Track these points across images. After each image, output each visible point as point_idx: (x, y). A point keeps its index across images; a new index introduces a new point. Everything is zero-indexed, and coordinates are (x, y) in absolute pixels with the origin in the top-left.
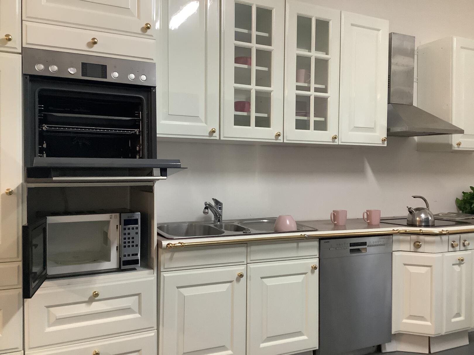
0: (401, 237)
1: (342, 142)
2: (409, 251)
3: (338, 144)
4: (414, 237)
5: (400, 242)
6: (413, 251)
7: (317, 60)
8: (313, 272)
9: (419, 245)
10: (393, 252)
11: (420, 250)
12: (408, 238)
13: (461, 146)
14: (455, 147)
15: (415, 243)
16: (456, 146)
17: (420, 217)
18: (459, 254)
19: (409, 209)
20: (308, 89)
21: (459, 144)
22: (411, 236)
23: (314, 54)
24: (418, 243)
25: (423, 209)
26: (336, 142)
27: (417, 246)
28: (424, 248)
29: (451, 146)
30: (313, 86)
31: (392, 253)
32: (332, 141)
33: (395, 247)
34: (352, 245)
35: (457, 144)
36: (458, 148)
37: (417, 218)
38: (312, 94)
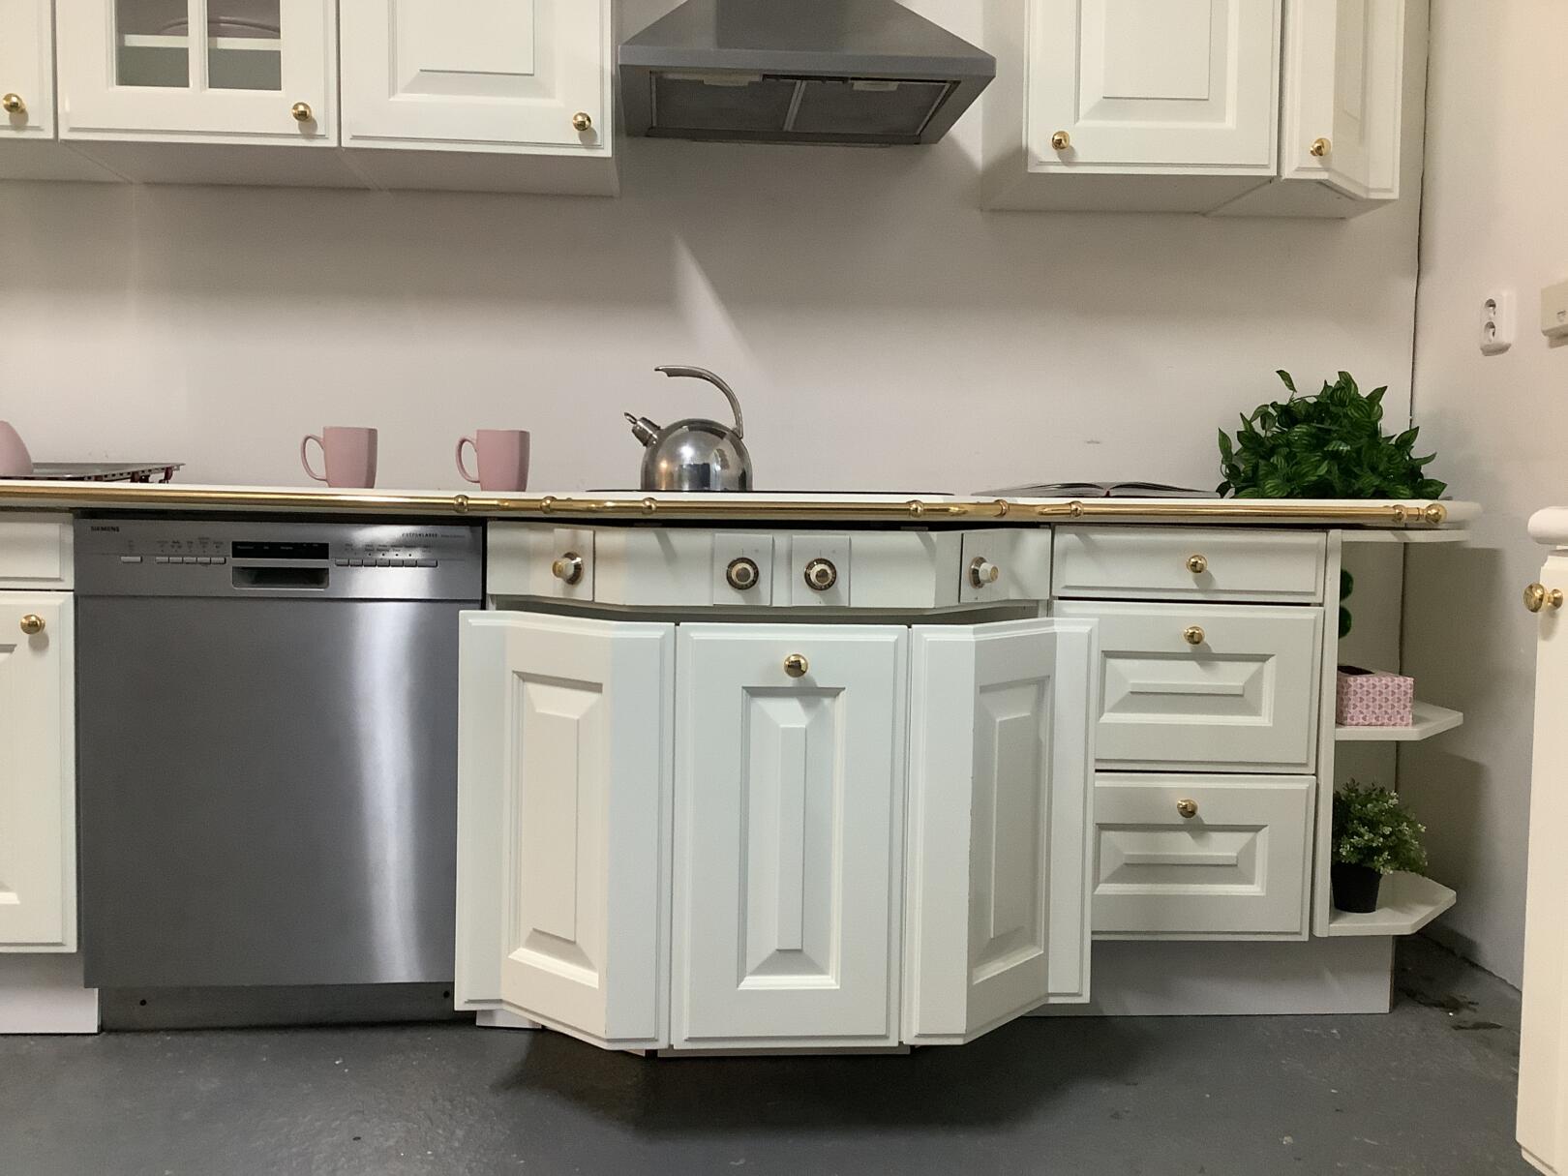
1: (355, 138)
3: (335, 145)
13: (1076, 155)
14: (1046, 161)
21: (1063, 146)
22: (555, 531)
26: (322, 137)
28: (593, 582)
34: (240, 549)
35: (1052, 146)
36: (1065, 162)
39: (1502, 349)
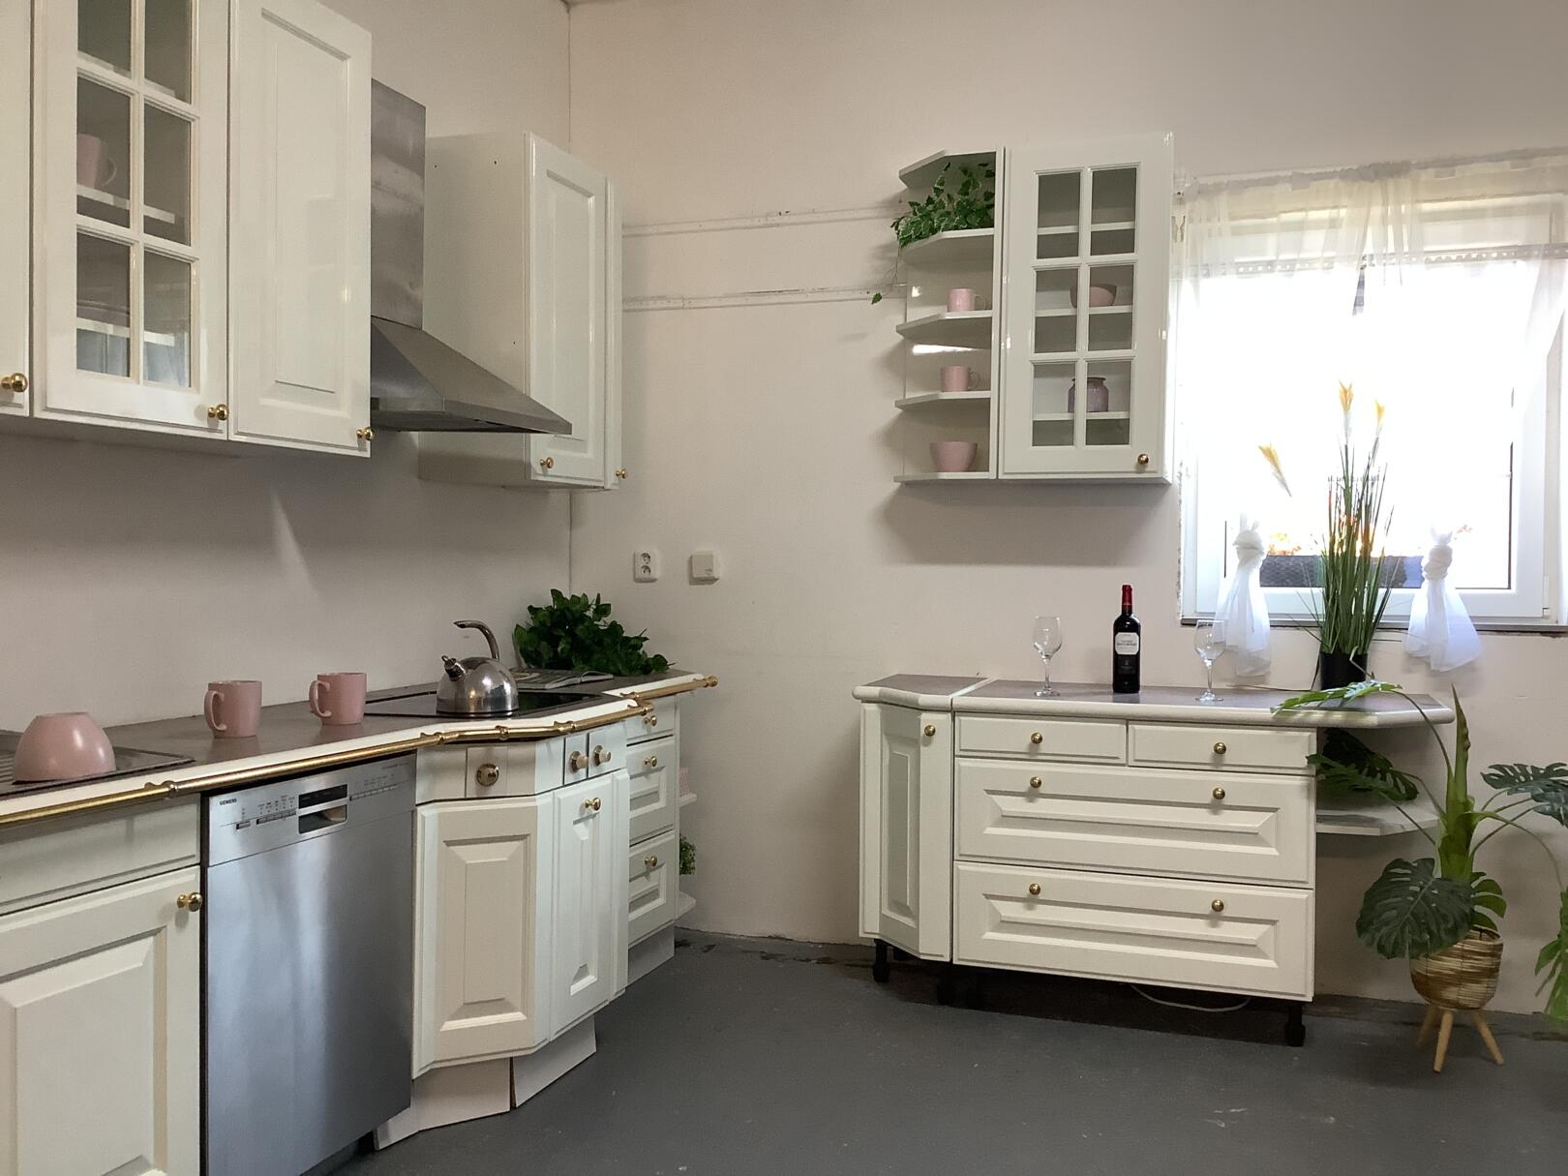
0: (439, 757)
1: (241, 434)
2: (463, 797)
3: (226, 439)
4: (476, 752)
5: (435, 771)
6: (475, 796)
7: (152, 112)
8: (181, 922)
9: (493, 775)
10: (419, 808)
11: (493, 791)
12: (458, 756)
13: (550, 471)
14: (538, 474)
15: (479, 772)
16: (539, 469)
17: (479, 687)
18: (587, 790)
19: (449, 663)
20: (122, 218)
21: (547, 464)
22: (469, 749)
23: (140, 89)
24: (491, 771)
25: (483, 661)
26: (221, 432)
27: (486, 777)
28: (506, 782)
29: (527, 467)
30: (139, 208)
31: (414, 813)
32: (207, 426)
33: (421, 791)
34: (306, 800)
35: (542, 464)
36: (545, 475)
37: (470, 690)
38: (136, 237)
39: (654, 580)
